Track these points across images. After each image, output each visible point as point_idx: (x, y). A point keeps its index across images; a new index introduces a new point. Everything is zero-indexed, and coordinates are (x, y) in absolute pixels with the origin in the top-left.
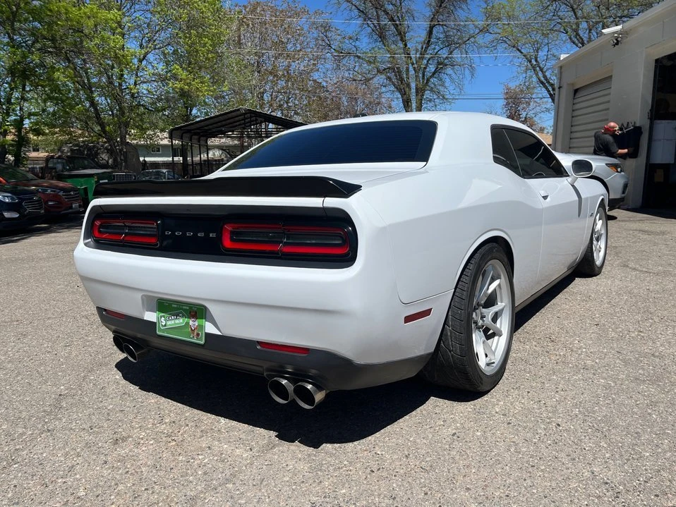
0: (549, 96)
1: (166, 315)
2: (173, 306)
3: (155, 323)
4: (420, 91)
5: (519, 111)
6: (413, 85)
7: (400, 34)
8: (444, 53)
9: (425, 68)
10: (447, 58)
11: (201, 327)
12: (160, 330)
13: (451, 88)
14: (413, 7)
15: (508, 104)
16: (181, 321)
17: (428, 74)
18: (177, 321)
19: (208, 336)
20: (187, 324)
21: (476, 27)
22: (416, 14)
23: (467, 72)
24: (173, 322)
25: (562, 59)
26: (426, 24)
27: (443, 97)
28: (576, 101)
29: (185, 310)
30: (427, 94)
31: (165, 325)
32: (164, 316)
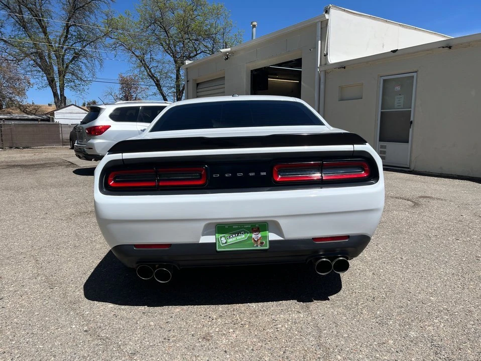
0: (154, 84)
1: (226, 235)
2: (234, 227)
3: (215, 244)
4: (62, 74)
5: (131, 93)
6: (56, 68)
7: (42, 27)
8: (78, 47)
9: (64, 56)
10: (81, 50)
11: (266, 237)
12: (220, 247)
13: (86, 73)
14: (51, 8)
15: (123, 88)
16: (243, 236)
17: (67, 61)
18: (239, 238)
19: (271, 242)
20: (250, 238)
21: (102, 32)
22: (53, 14)
23: (97, 63)
24: (234, 239)
25: (187, 64)
26: (64, 23)
27: (81, 78)
28: (199, 90)
29: (246, 228)
30: (68, 76)
31: (226, 243)
32: (224, 237)
